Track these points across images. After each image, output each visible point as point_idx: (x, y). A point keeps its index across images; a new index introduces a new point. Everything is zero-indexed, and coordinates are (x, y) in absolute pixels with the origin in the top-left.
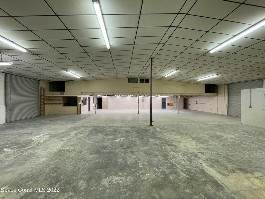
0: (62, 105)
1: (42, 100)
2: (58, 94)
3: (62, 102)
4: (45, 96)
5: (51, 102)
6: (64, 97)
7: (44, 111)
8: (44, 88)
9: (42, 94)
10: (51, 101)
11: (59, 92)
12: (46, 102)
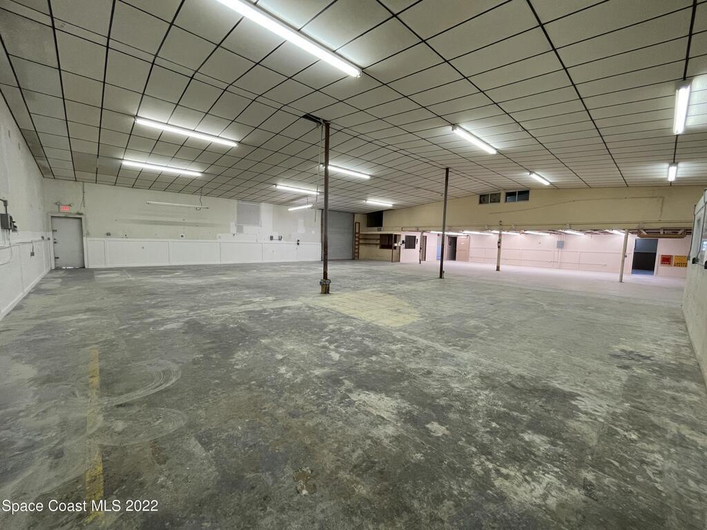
0: (378, 247)
1: (357, 239)
2: (374, 231)
3: (378, 242)
4: (361, 233)
5: (367, 242)
6: (381, 235)
7: (358, 252)
8: (359, 223)
9: (357, 231)
10: (367, 239)
11: (376, 228)
12: (361, 241)
